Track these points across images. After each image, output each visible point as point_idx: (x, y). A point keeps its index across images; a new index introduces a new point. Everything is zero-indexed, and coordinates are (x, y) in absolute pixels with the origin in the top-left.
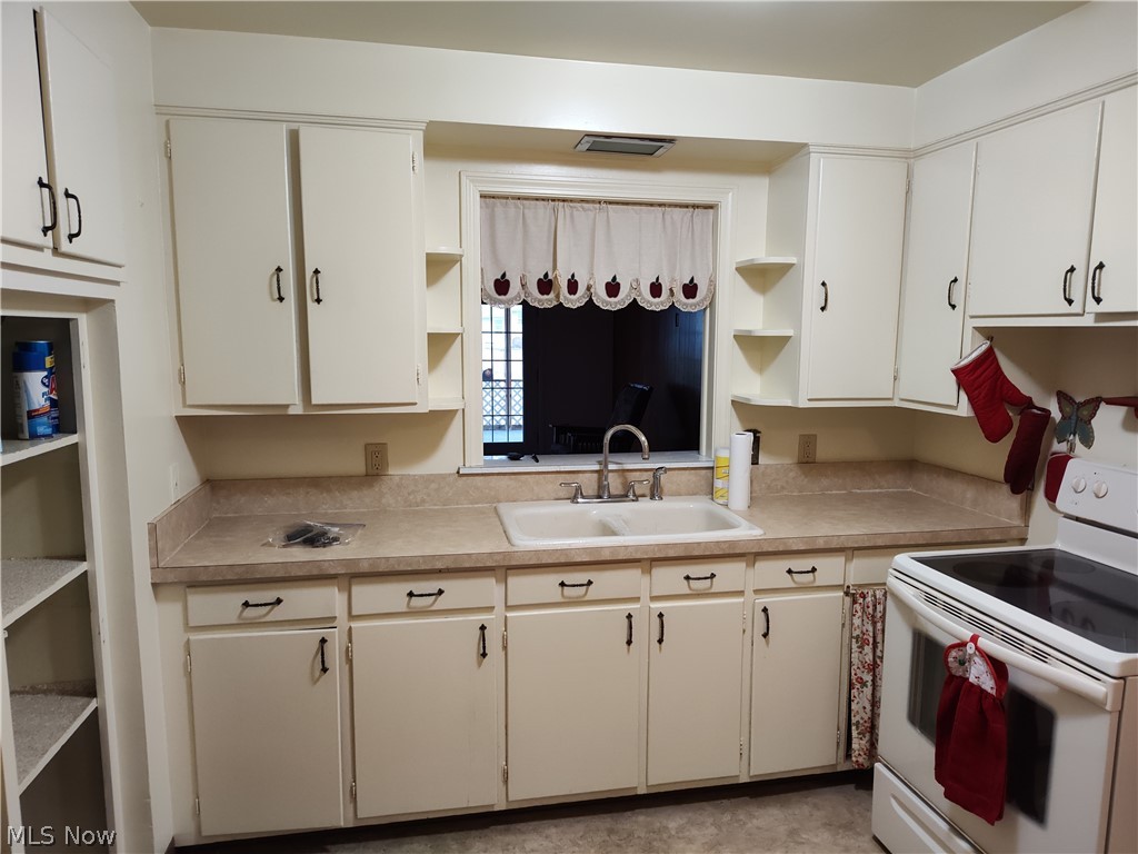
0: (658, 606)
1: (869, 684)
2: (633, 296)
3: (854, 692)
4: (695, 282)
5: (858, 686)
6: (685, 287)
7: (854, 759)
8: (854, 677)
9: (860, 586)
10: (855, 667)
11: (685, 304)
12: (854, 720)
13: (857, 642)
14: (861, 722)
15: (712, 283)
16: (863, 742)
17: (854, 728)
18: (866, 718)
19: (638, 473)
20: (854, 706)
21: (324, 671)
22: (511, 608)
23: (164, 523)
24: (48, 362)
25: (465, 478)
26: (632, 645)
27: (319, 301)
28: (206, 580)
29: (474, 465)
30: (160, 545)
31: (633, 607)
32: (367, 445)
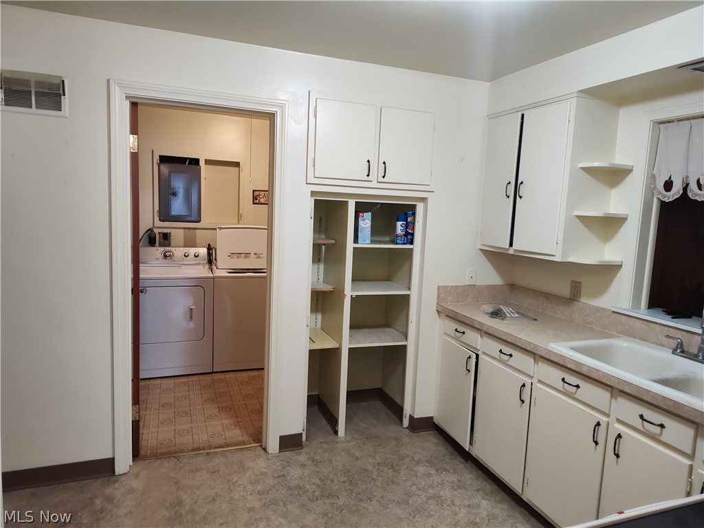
21: (469, 371)
22: (540, 381)
23: (449, 288)
24: (409, 219)
25: (616, 315)
26: (598, 446)
27: (521, 197)
28: (449, 315)
29: (623, 307)
30: (442, 296)
31: (603, 419)
32: (572, 281)
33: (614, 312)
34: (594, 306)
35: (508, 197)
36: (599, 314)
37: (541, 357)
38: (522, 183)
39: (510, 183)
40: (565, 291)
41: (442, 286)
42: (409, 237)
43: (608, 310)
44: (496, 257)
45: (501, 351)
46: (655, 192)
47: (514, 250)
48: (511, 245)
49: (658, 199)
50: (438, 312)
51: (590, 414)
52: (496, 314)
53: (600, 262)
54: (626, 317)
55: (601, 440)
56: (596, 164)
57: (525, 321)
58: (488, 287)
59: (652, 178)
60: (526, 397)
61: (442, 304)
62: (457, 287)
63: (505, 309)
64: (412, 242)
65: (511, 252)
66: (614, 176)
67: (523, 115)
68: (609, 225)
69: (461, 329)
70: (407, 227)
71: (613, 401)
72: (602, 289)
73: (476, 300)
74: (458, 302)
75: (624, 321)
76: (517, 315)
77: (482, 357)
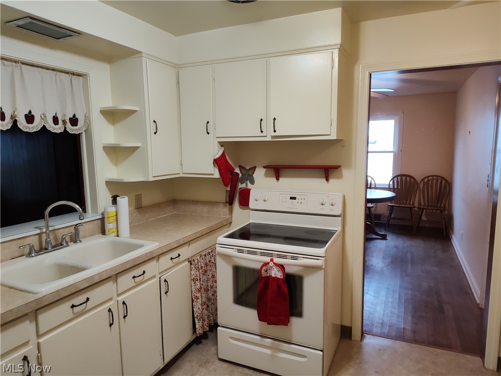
0: (121, 298)
1: (200, 297)
2: (43, 124)
3: (194, 303)
4: (76, 117)
5: (195, 300)
6: (70, 119)
7: (198, 333)
8: (193, 297)
9: (192, 257)
10: (193, 292)
11: (71, 129)
12: (195, 316)
13: (193, 281)
14: (198, 315)
15: (87, 118)
16: (200, 323)
17: (196, 319)
18: (200, 313)
19: (62, 230)
20: (195, 310)
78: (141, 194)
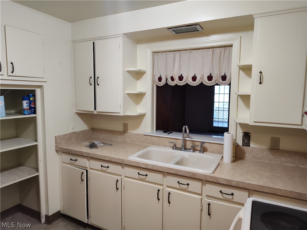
2: (201, 81)
6: (222, 77)
11: (222, 83)
21: (83, 180)
22: (125, 177)
23: (61, 137)
24: (31, 99)
25: (145, 136)
26: (160, 201)
27: (98, 85)
28: (63, 151)
29: (148, 132)
30: (58, 141)
31: (160, 187)
32: (123, 123)
33: (144, 135)
34: (135, 134)
35: (91, 85)
36: (138, 137)
37: (125, 165)
38: (98, 77)
39: (91, 77)
40: (121, 129)
41: (57, 136)
42: (33, 110)
43: (142, 134)
44: (84, 116)
45: (102, 166)
46: (155, 82)
47: (97, 112)
48: (95, 109)
49: (156, 85)
50: (57, 151)
51: (154, 186)
52: (92, 146)
53: (139, 114)
54: (150, 137)
55: (160, 197)
56: (133, 69)
57: (108, 146)
58: (82, 132)
59: (153, 76)
60: (119, 186)
61: (58, 146)
62: (66, 135)
63: (96, 142)
64: (35, 113)
65: (95, 113)
66: (138, 75)
67: (94, 43)
68: (138, 97)
69: (74, 158)
70: (30, 103)
71: (164, 178)
72: (138, 125)
73: (77, 140)
74: (67, 143)
75: (149, 138)
76: (102, 144)
77: (89, 171)
78: (279, 138)
